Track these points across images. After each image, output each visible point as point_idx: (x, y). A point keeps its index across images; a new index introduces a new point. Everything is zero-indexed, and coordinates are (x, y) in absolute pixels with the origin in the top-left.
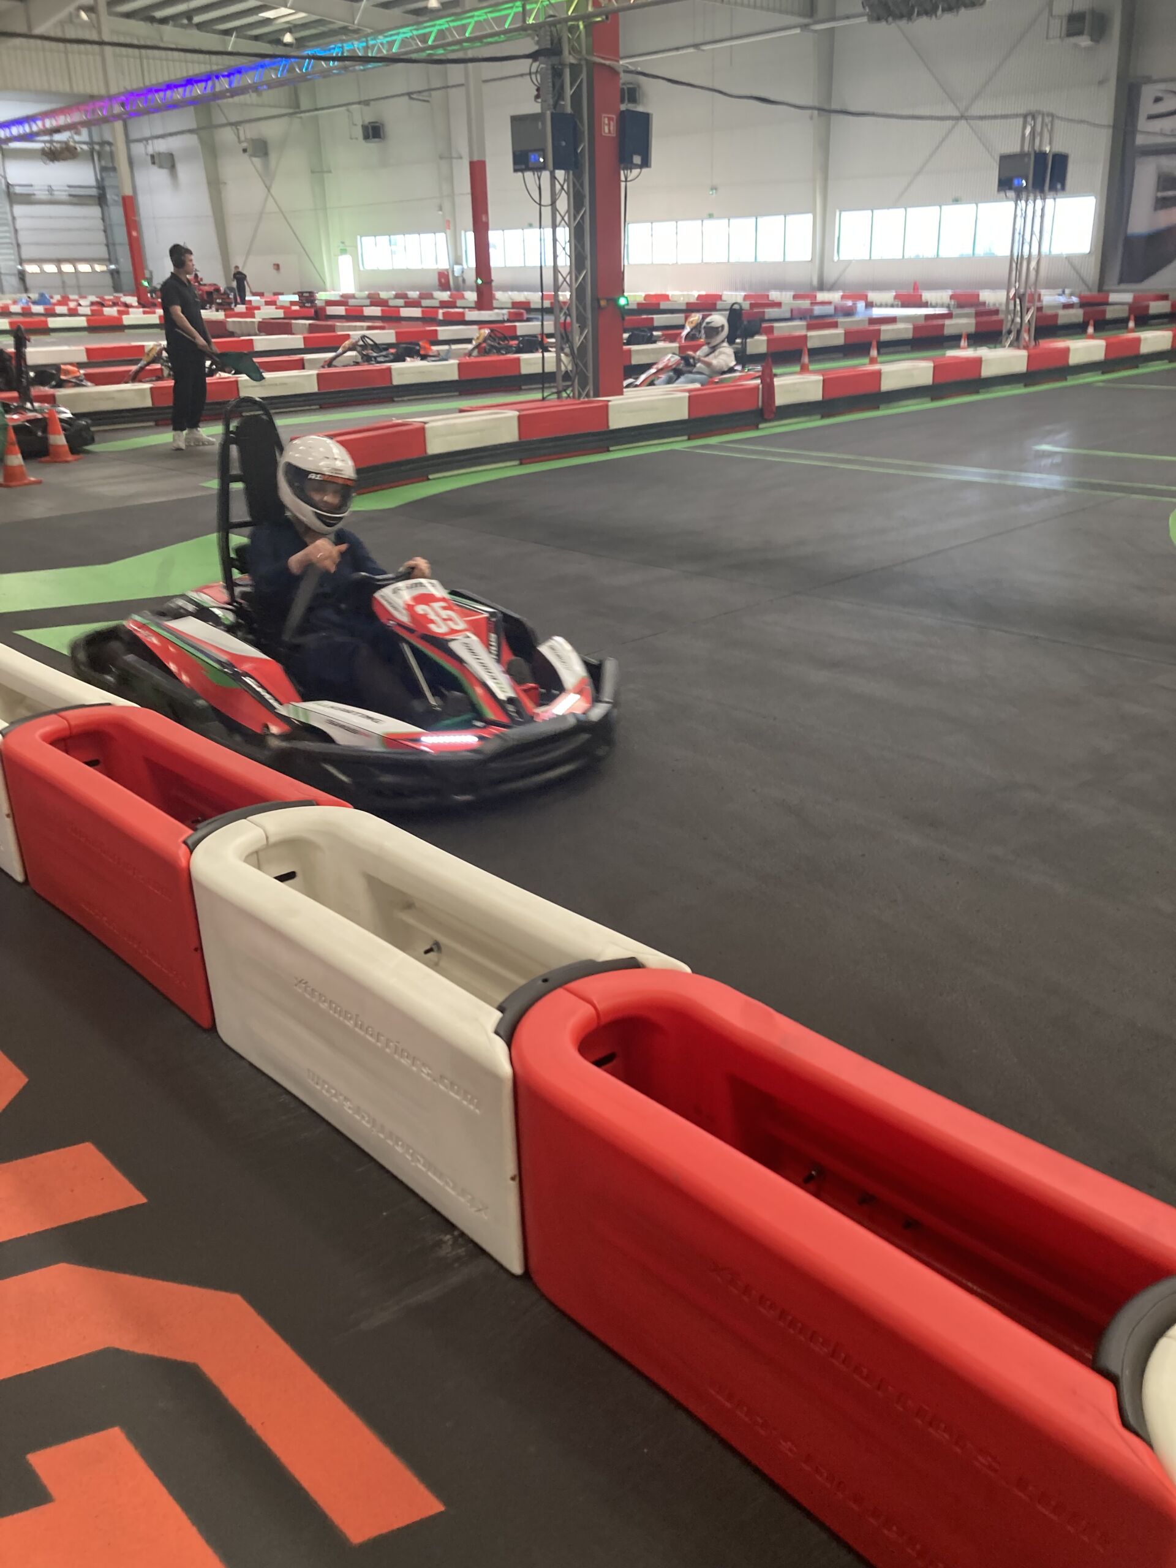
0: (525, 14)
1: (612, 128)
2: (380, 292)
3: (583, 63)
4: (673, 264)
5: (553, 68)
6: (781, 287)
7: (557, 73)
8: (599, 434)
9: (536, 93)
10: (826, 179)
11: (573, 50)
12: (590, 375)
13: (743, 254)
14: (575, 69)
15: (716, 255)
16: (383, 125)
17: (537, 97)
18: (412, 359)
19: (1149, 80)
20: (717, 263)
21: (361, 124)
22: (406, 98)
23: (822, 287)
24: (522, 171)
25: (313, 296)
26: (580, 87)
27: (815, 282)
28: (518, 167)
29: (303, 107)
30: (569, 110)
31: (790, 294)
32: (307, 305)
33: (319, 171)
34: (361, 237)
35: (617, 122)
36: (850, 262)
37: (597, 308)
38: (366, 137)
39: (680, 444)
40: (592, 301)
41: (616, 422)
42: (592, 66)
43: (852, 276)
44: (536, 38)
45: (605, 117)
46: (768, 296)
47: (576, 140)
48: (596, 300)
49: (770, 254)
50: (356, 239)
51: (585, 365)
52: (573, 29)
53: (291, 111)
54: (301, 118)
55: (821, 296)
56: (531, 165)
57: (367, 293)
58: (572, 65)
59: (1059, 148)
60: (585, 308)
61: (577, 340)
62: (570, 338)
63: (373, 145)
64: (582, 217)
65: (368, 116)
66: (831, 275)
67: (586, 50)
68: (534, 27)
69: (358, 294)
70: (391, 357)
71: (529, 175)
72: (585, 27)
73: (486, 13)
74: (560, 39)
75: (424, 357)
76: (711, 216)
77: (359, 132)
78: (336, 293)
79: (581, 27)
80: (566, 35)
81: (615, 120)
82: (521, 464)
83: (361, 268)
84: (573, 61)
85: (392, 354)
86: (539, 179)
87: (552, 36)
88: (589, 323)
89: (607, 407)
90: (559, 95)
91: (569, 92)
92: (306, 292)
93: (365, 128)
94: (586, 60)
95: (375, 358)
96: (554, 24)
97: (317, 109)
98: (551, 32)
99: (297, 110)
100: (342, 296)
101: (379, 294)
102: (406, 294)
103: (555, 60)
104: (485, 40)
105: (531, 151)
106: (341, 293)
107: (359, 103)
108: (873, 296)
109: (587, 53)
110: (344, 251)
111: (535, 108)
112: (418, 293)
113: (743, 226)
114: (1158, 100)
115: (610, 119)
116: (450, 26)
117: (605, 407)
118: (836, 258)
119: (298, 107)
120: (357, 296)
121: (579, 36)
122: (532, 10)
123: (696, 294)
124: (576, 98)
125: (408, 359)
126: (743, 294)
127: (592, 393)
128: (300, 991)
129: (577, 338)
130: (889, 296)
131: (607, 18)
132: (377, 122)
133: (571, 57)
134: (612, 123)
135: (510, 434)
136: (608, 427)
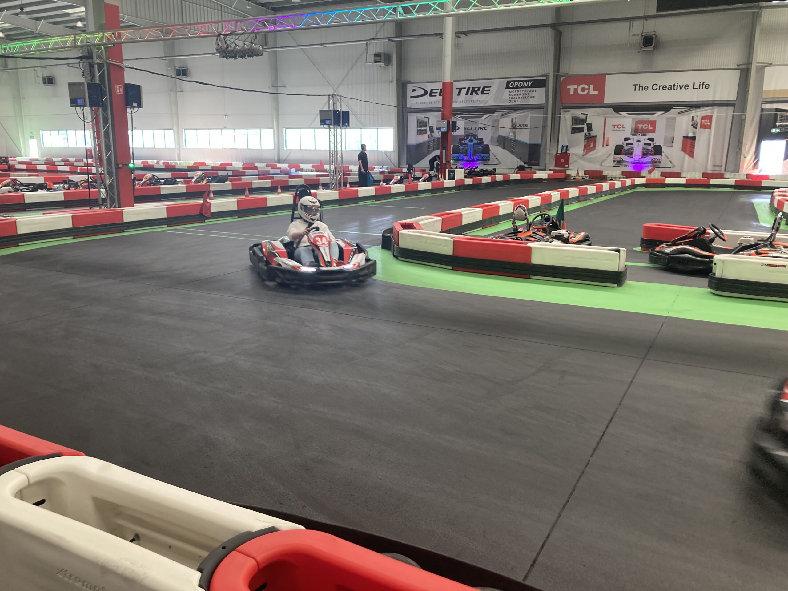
0: (75, 41)
1: (121, 91)
2: (53, 158)
3: (105, 63)
4: (208, 149)
5: (90, 64)
6: (261, 160)
7: (91, 66)
8: (119, 224)
9: (82, 74)
10: (278, 115)
11: (99, 58)
12: (116, 197)
13: (241, 145)
14: (100, 66)
15: (229, 145)
16: (54, 78)
17: (83, 75)
18: (42, 190)
19: (410, 82)
20: (229, 149)
21: (42, 76)
22: (67, 66)
23: (279, 162)
24: (75, 106)
25: (7, 159)
26: (103, 72)
27: (276, 159)
28: (72, 105)
29: (9, 67)
30: (98, 82)
31: (264, 164)
32: (3, 163)
33: (18, 98)
34: (42, 131)
35: (123, 89)
36: (291, 150)
37: (117, 168)
38: (45, 83)
39: (162, 229)
40: (115, 165)
41: (127, 219)
42: (109, 65)
43: (293, 156)
44: (81, 51)
45: (117, 86)
46: (254, 164)
47: (103, 94)
48: (117, 165)
49: (254, 145)
50: (40, 131)
51: (113, 194)
52: (99, 49)
53: (4, 68)
54: (8, 72)
55: (279, 165)
56: (78, 105)
57: (45, 158)
58: (98, 64)
59: (345, 109)
60: (111, 168)
61: (108, 182)
62: (104, 182)
63: (49, 87)
64: (108, 127)
65: (46, 73)
66: (283, 156)
67: (106, 57)
68: (81, 47)
69: (40, 159)
70: (31, 189)
71: (78, 108)
72: (105, 48)
73: (57, 39)
74: (92, 53)
75: (49, 190)
76: (225, 128)
77: (41, 80)
78: (27, 158)
79: (103, 48)
80: (95, 51)
81: (122, 87)
82: (74, 238)
83: (42, 146)
84: (98, 61)
85: (31, 188)
86: (83, 110)
87: (88, 50)
88: (114, 174)
89: (122, 212)
90: (93, 76)
91: (97, 75)
92: (4, 157)
93: (44, 79)
94: (106, 62)
95: (21, 190)
96: (90, 46)
97: (17, 68)
98: (88, 49)
99: (6, 68)
100: (31, 159)
101: (52, 159)
102: (68, 159)
103: (90, 61)
104: (58, 50)
105: (78, 98)
106: (30, 158)
107: (40, 67)
108: (302, 166)
109: (106, 59)
110: (32, 137)
111: (82, 80)
112: (74, 159)
113: (241, 133)
114: (414, 90)
115: (119, 87)
116: (41, 43)
117: (121, 212)
118: (285, 149)
119: (6, 66)
120: (39, 160)
121: (102, 51)
122: (78, 40)
123: (220, 163)
124: (102, 77)
125: (39, 190)
126: (242, 163)
127: (117, 206)
128: (61, 576)
129: (108, 181)
130: (309, 166)
131: (114, 46)
132: (50, 76)
133: (97, 60)
134: (121, 89)
135: (69, 224)
136: (123, 221)
